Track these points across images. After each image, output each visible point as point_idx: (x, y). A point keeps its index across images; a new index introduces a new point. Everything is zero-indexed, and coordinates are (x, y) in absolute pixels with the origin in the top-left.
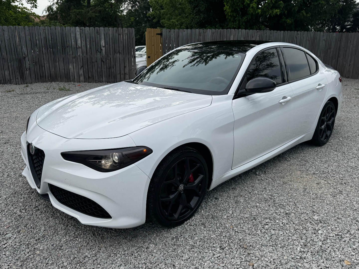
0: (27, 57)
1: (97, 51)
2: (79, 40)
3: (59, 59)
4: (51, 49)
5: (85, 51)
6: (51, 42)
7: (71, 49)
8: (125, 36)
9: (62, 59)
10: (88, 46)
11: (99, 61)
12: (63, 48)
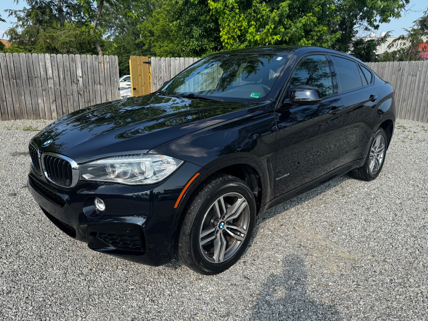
1: (73, 82)
2: (50, 69)
3: (25, 92)
5: (58, 82)
6: (14, 71)
7: (39, 80)
8: (106, 64)
9: (29, 92)
11: (76, 94)
12: (29, 78)
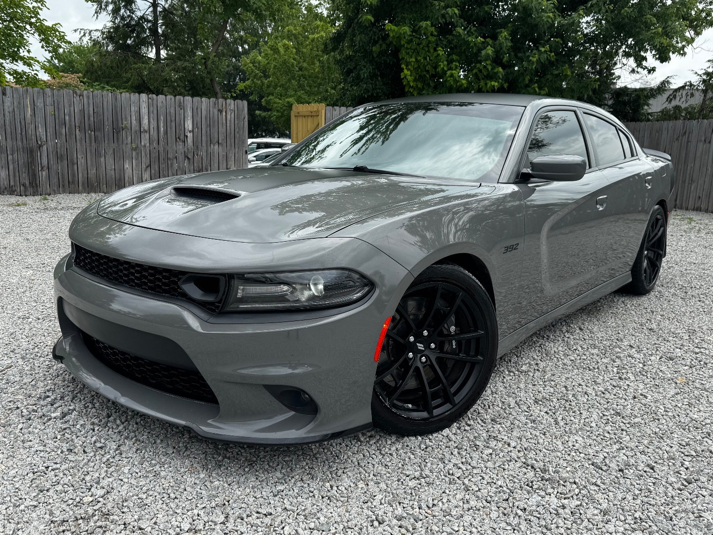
0: (44, 144)
2: (146, 117)
4: (91, 132)
5: (156, 138)
6: (92, 119)
7: (128, 133)
9: (111, 151)
11: (181, 157)
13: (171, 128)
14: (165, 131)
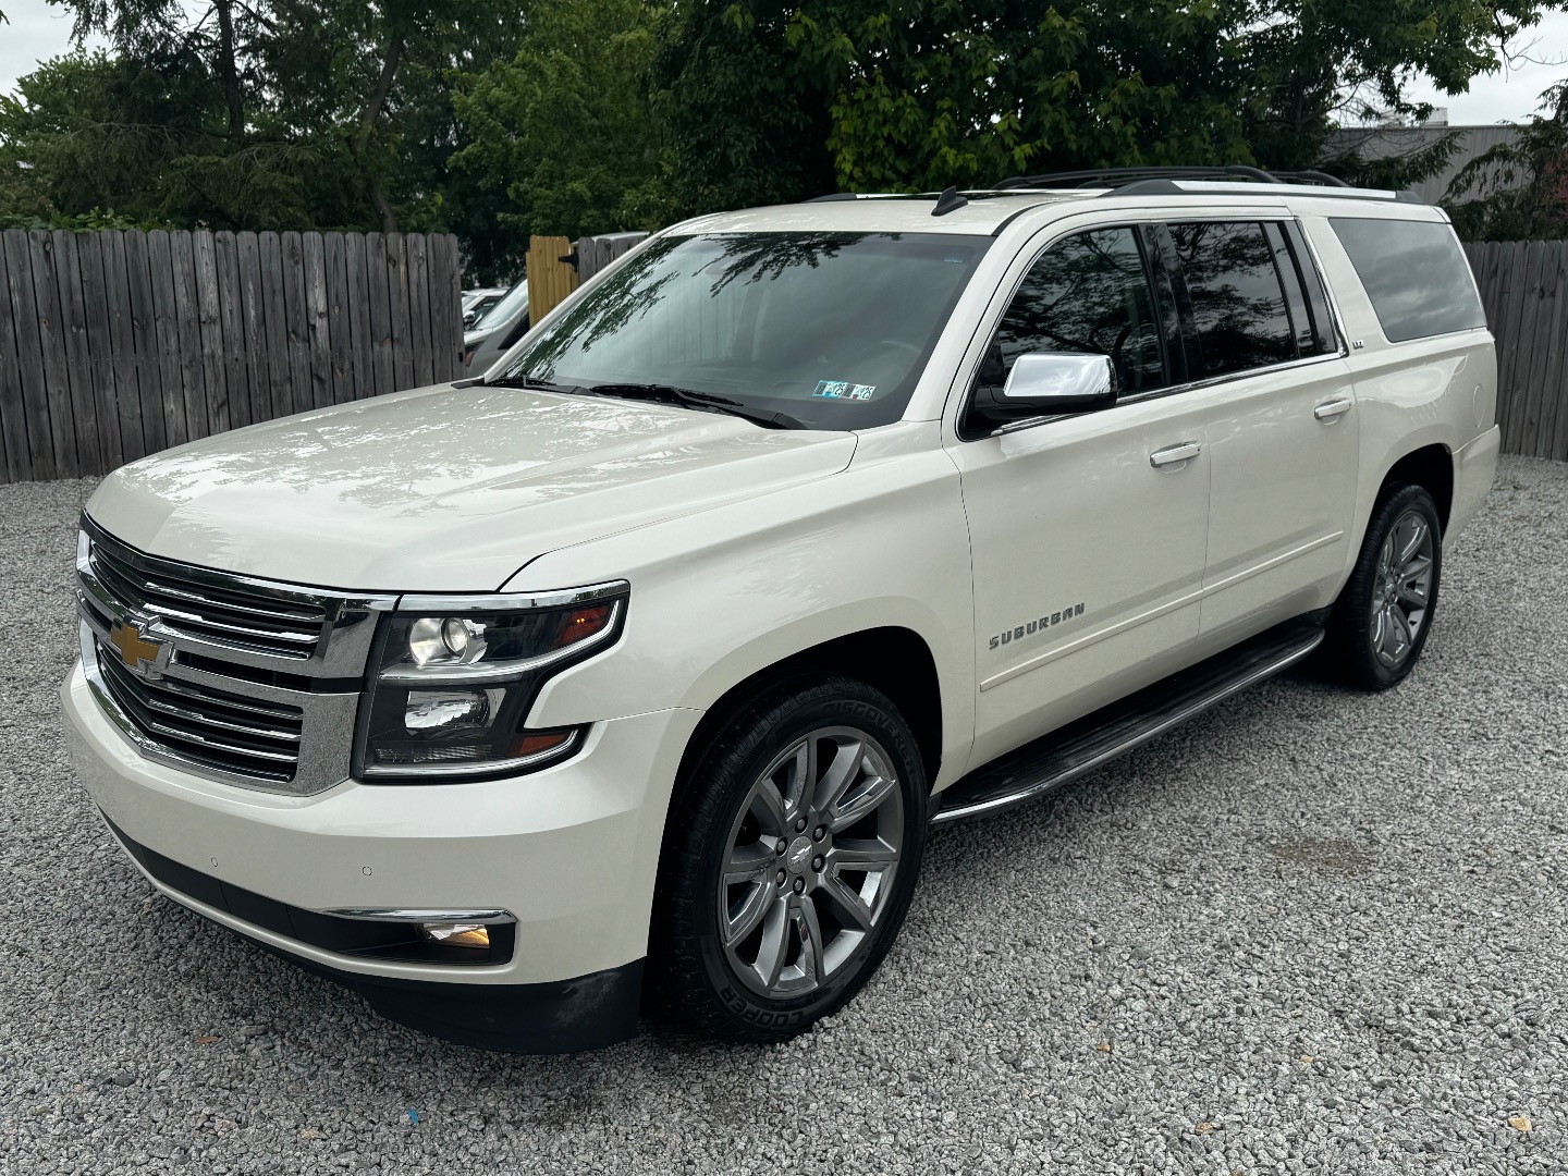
1: (293, 336)
2: (212, 287)
3: (119, 372)
4: (78, 328)
5: (238, 334)
6: (79, 297)
7: (170, 327)
8: (416, 265)
9: (131, 372)
10: (253, 313)
11: (302, 379)
12: (135, 323)
13: (274, 310)
14: (261, 318)
